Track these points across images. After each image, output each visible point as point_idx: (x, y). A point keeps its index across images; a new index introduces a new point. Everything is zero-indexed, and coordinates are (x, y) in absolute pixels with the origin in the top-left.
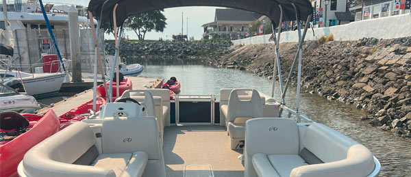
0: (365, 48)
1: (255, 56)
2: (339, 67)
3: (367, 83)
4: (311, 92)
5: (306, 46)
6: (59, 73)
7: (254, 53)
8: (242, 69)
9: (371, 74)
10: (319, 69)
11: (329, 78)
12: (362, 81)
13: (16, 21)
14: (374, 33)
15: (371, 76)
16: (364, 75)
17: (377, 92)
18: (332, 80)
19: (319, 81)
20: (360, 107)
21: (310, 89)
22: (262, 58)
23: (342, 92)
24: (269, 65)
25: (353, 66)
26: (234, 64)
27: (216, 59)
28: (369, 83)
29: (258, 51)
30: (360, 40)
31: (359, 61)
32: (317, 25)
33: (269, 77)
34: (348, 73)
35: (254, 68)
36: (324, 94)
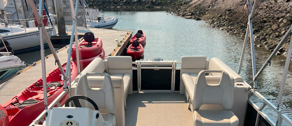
1: (209, 7)
2: (285, 21)
4: (258, 46)
6: (48, 28)
7: (207, 5)
8: (198, 19)
10: (265, 22)
11: (274, 32)
18: (277, 34)
19: (265, 34)
21: (257, 42)
22: (215, 10)
24: (221, 16)
26: (191, 15)
27: (177, 9)
29: (212, 3)
33: (221, 28)
35: (208, 18)
36: (270, 49)
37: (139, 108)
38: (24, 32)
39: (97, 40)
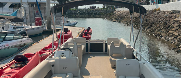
0: (174, 15)
2: (163, 23)
3: (175, 31)
4: (150, 34)
5: (148, 12)
6: (42, 26)
7: (124, 15)
8: (119, 22)
9: (177, 27)
10: (153, 23)
11: (158, 28)
12: (173, 30)
13: (25, 3)
14: (178, 8)
15: (177, 28)
16: (174, 27)
17: (180, 36)
18: (159, 29)
19: (153, 29)
20: (172, 43)
21: (149, 33)
22: (128, 17)
23: (164, 34)
25: (169, 23)
26: (116, 20)
27: (108, 17)
28: (176, 31)
29: (126, 14)
30: (172, 11)
31: (172, 20)
32: (153, 4)
34: (167, 26)
35: (125, 22)
36: (156, 35)
37: (89, 58)
38: (30, 28)
39: (69, 31)
